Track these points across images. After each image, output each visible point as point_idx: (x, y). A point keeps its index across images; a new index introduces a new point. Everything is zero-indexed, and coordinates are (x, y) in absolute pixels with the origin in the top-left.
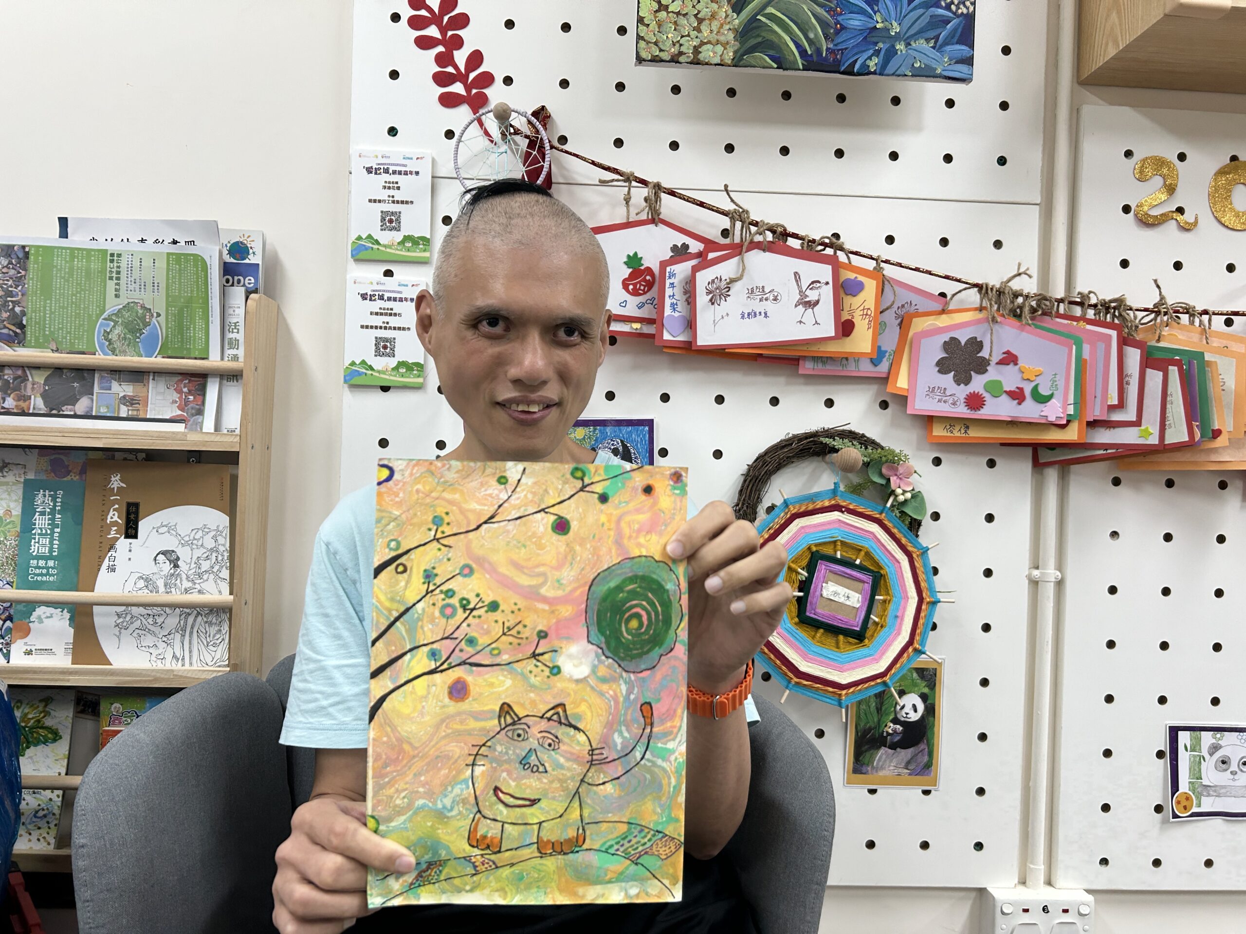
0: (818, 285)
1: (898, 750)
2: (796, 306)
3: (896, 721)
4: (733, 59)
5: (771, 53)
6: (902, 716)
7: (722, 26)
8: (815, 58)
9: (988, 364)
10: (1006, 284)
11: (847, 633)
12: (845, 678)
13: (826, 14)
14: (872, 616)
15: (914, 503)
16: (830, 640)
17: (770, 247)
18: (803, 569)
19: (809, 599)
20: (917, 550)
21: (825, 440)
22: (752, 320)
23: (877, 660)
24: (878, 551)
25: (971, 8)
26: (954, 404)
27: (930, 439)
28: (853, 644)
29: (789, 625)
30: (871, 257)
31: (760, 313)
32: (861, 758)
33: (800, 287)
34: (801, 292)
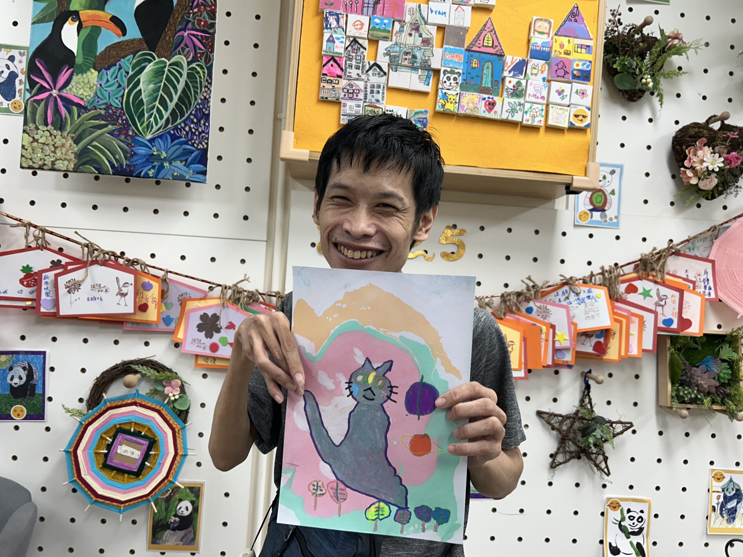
0: (127, 285)
1: (177, 531)
2: (117, 295)
3: (176, 515)
4: (73, 169)
5: (95, 165)
6: (179, 513)
7: (68, 151)
8: (119, 169)
9: (221, 328)
10: (235, 285)
11: (130, 473)
12: (124, 497)
13: (126, 147)
14: (146, 463)
15: (180, 401)
16: (120, 477)
17: (104, 263)
18: (110, 438)
19: (110, 454)
20: (179, 427)
21: (133, 366)
22: (94, 302)
23: (145, 487)
24: (155, 428)
25: (205, 146)
26: (204, 348)
27: (197, 365)
28: (133, 478)
29: (96, 469)
30: (161, 269)
31: (98, 298)
32: (156, 536)
33: (119, 285)
34: (119, 288)
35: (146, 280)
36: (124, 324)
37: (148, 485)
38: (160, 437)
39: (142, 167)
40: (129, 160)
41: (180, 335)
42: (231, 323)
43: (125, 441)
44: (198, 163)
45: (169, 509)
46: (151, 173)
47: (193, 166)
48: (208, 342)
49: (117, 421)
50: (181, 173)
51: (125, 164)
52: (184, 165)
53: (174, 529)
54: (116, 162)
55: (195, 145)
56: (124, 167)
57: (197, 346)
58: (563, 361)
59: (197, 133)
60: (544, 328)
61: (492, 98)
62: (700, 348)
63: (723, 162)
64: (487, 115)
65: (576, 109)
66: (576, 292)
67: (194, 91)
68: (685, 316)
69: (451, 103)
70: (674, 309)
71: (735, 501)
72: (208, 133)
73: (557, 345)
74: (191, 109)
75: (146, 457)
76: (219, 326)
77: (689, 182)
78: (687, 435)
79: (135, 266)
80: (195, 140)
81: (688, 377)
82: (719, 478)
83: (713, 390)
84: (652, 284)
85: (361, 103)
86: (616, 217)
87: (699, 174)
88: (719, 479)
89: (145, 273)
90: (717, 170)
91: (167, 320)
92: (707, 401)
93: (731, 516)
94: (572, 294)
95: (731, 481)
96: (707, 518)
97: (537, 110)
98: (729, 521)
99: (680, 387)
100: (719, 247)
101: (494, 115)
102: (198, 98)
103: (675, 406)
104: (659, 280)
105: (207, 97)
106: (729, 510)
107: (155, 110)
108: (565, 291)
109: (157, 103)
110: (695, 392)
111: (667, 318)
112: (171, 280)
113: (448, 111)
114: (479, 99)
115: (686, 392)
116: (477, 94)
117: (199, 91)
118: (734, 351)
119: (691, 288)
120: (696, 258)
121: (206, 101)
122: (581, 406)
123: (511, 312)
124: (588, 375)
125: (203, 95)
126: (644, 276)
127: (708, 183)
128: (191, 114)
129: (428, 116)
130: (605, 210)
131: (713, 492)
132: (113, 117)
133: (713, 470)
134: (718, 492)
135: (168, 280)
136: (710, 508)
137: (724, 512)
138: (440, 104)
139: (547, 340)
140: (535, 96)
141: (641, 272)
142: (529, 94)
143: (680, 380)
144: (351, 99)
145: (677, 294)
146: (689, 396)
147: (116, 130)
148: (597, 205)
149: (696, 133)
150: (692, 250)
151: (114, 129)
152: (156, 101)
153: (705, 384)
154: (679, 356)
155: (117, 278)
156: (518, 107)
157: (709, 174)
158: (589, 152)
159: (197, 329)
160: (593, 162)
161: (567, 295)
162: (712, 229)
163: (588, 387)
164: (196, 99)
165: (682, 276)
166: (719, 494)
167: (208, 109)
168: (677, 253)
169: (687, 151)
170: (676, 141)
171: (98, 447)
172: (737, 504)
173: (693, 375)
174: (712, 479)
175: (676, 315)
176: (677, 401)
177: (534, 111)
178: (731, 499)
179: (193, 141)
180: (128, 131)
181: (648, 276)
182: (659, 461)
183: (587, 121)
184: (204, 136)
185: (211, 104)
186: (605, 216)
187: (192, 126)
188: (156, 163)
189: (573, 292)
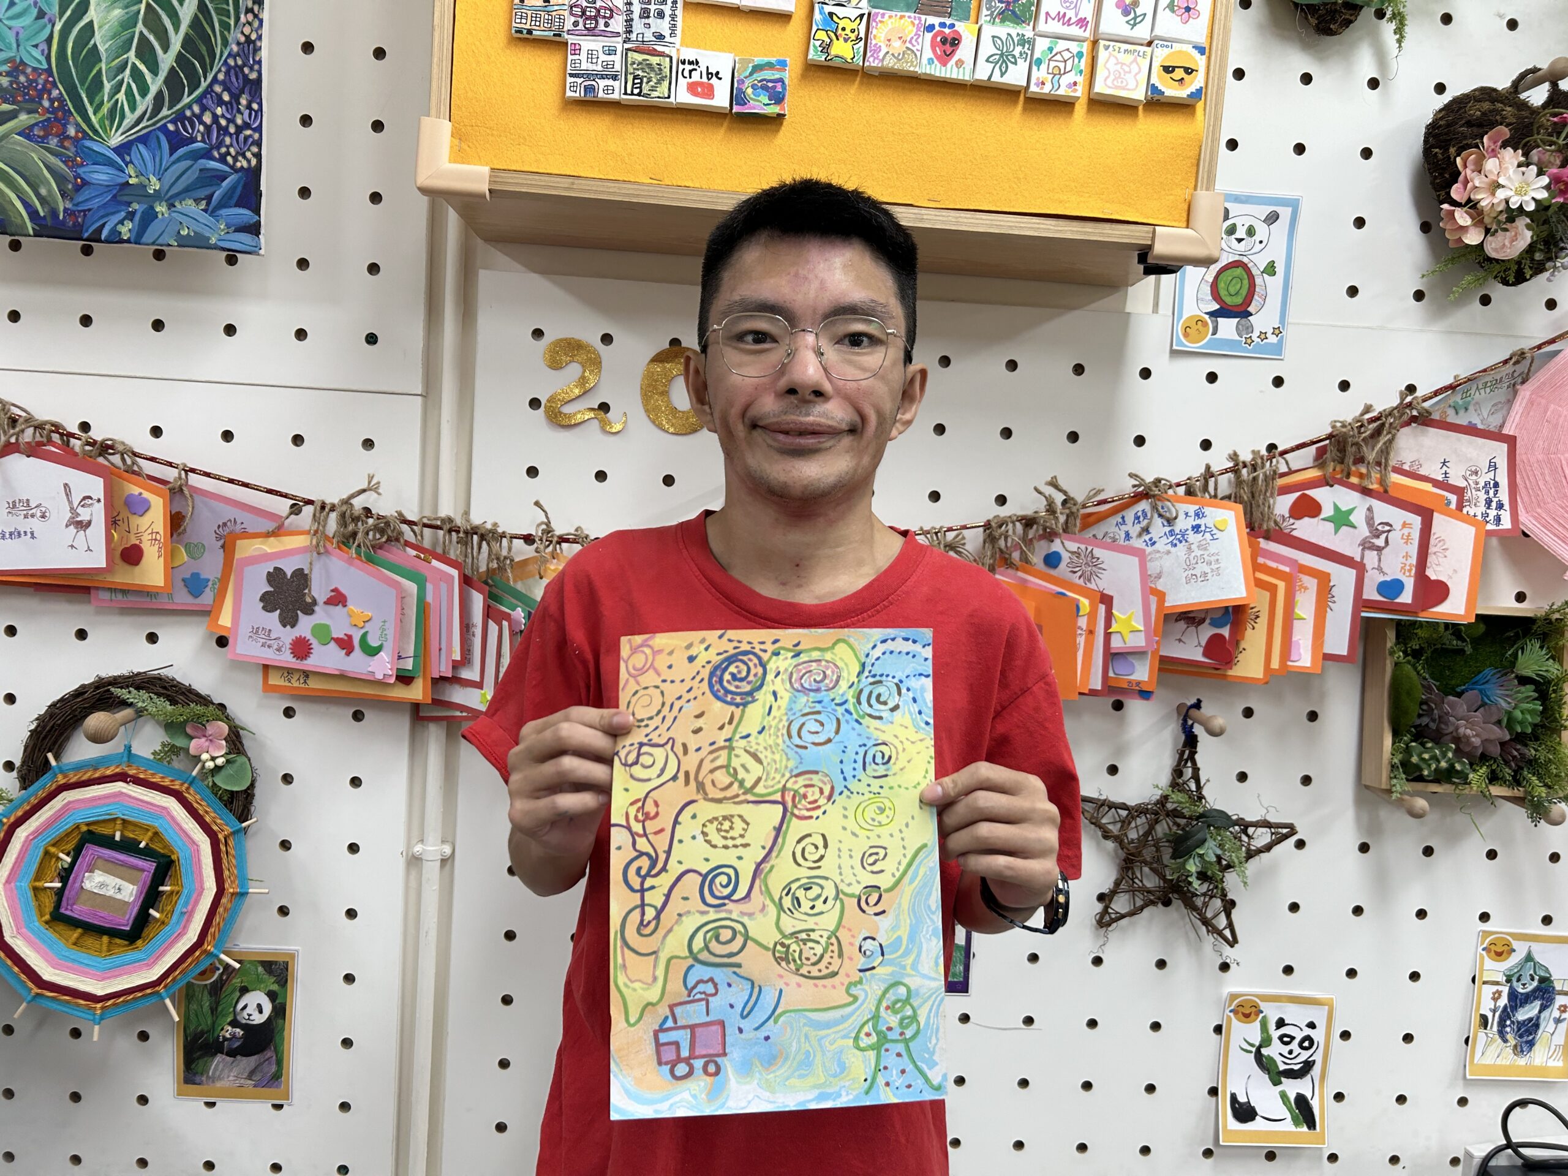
0: (90, 501)
1: (239, 1057)
2: (67, 526)
3: (235, 1023)
6: (243, 1018)
9: (314, 602)
10: (346, 502)
11: (113, 933)
12: (103, 988)
13: (63, 166)
14: (152, 911)
15: (230, 770)
16: (90, 941)
17: (34, 451)
18: (68, 854)
19: (66, 892)
20: (228, 830)
21: (116, 691)
22: (16, 542)
23: (150, 966)
24: (171, 832)
25: (254, 162)
26: (279, 650)
27: (268, 688)
28: (120, 946)
29: (37, 924)
30: (170, 464)
31: (25, 533)
32: (193, 1066)
33: (70, 502)
34: (72, 508)
35: (136, 490)
36: (92, 591)
37: (154, 963)
38: (181, 853)
39: (103, 217)
40: (72, 199)
41: (225, 620)
42: (335, 590)
43: (100, 862)
44: (238, 205)
45: (220, 1009)
46: (126, 230)
47: (224, 212)
48: (288, 635)
49: (81, 817)
50: (198, 229)
51: (61, 209)
52: (206, 211)
53: (232, 1053)
54: (41, 204)
55: (229, 159)
56: (61, 217)
57: (263, 645)
58: (1130, 682)
59: (232, 130)
60: (1085, 603)
61: (952, 26)
62: (1469, 649)
63: (1547, 188)
64: (938, 71)
65: (1167, 51)
66: (1168, 515)
67: (221, 22)
68: (1432, 574)
69: (846, 40)
70: (1407, 556)
71: (1537, 1004)
72: (259, 129)
73: (1116, 643)
74: (215, 69)
75: (151, 897)
76: (309, 600)
77: (1460, 240)
78: (1428, 851)
79: (110, 457)
80: (228, 147)
81: (1433, 720)
82: (1499, 950)
83: (1495, 751)
84: (1356, 495)
85: (618, 43)
86: (1277, 332)
87: (1487, 220)
88: (1499, 954)
89: (134, 472)
90: (1531, 207)
91: (195, 585)
92: (1477, 777)
93: (1525, 1039)
94: (1158, 522)
95: (1529, 958)
96: (1467, 1041)
97: (1066, 55)
98: (1518, 1050)
99: (1413, 744)
100: (1531, 402)
101: (955, 69)
102: (230, 40)
103: (1398, 788)
104: (1374, 486)
105: (254, 37)
106: (1521, 1024)
107: (128, 72)
108: (1140, 514)
109: (132, 54)
110: (1450, 755)
111: (1388, 579)
112: (195, 490)
113: (837, 62)
114: (918, 29)
115: (1426, 756)
116: (912, 15)
117: (232, 23)
118: (1553, 658)
119: (1453, 506)
120: (1471, 430)
121: (251, 46)
122: (1174, 785)
123: (1007, 563)
124: (1194, 712)
125: (242, 33)
126: (1339, 476)
127: (1507, 243)
128: (215, 80)
129: (786, 76)
130: (1251, 315)
131: (1485, 983)
132: (28, 94)
133: (1486, 934)
134: (1497, 983)
135: (186, 491)
136: (1475, 1020)
137: (1508, 1029)
138: (818, 43)
139: (1091, 632)
140: (1061, 17)
141: (1331, 466)
142: (1047, 14)
143: (1415, 727)
144: (591, 32)
145: (1416, 521)
146: (1434, 766)
147: (36, 124)
148: (1229, 300)
149: (1484, 114)
150: (1462, 412)
151: (33, 122)
152: (129, 50)
153: (1477, 735)
154: (1415, 669)
155: (66, 485)
156: (1019, 49)
157: (1511, 219)
158: (1198, 165)
159: (262, 604)
160: (1207, 189)
161: (1144, 523)
162: (1514, 360)
163: (1191, 741)
164: (225, 43)
165: (1433, 476)
166: (1500, 988)
167: (256, 67)
168: (1424, 420)
169: (1458, 160)
170: (1435, 136)
171: (39, 876)
172: (1540, 1012)
173: (1447, 714)
174: (1484, 953)
175: (1410, 571)
176: (1404, 776)
177: (1058, 57)
178: (1527, 999)
179: (223, 150)
180: (65, 126)
181: (1348, 476)
182: (1358, 911)
183: (1197, 81)
184: (250, 136)
185: (264, 54)
186: (1250, 329)
187: (219, 111)
188: (135, 206)
189: (1160, 516)
